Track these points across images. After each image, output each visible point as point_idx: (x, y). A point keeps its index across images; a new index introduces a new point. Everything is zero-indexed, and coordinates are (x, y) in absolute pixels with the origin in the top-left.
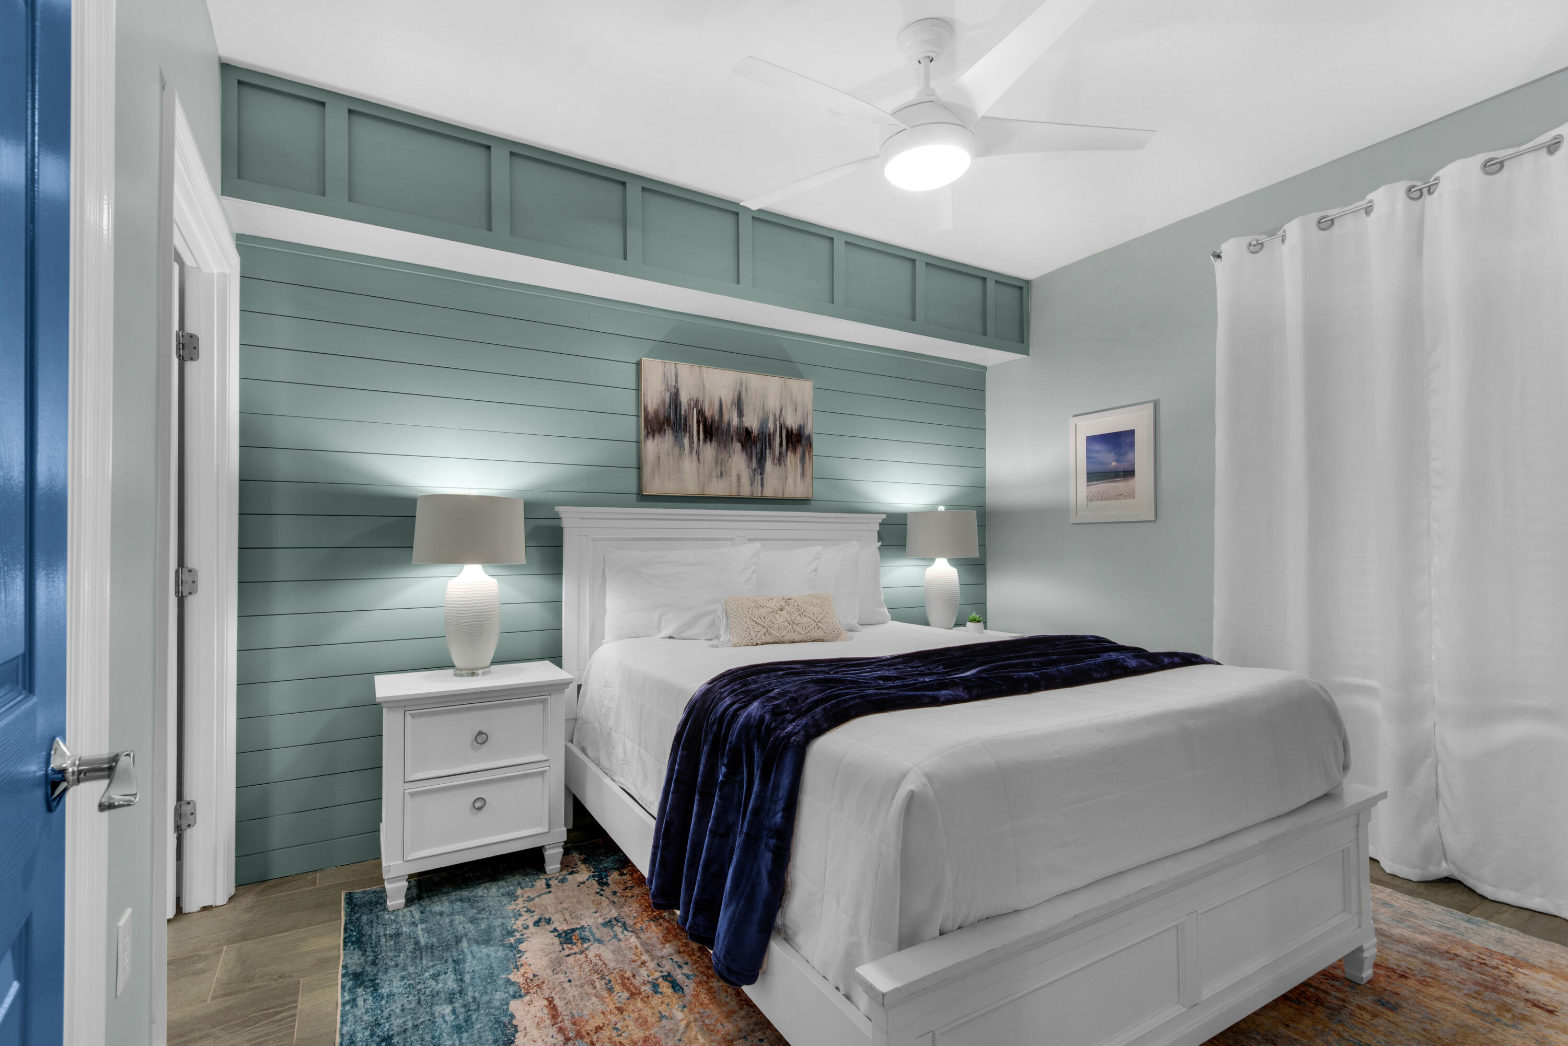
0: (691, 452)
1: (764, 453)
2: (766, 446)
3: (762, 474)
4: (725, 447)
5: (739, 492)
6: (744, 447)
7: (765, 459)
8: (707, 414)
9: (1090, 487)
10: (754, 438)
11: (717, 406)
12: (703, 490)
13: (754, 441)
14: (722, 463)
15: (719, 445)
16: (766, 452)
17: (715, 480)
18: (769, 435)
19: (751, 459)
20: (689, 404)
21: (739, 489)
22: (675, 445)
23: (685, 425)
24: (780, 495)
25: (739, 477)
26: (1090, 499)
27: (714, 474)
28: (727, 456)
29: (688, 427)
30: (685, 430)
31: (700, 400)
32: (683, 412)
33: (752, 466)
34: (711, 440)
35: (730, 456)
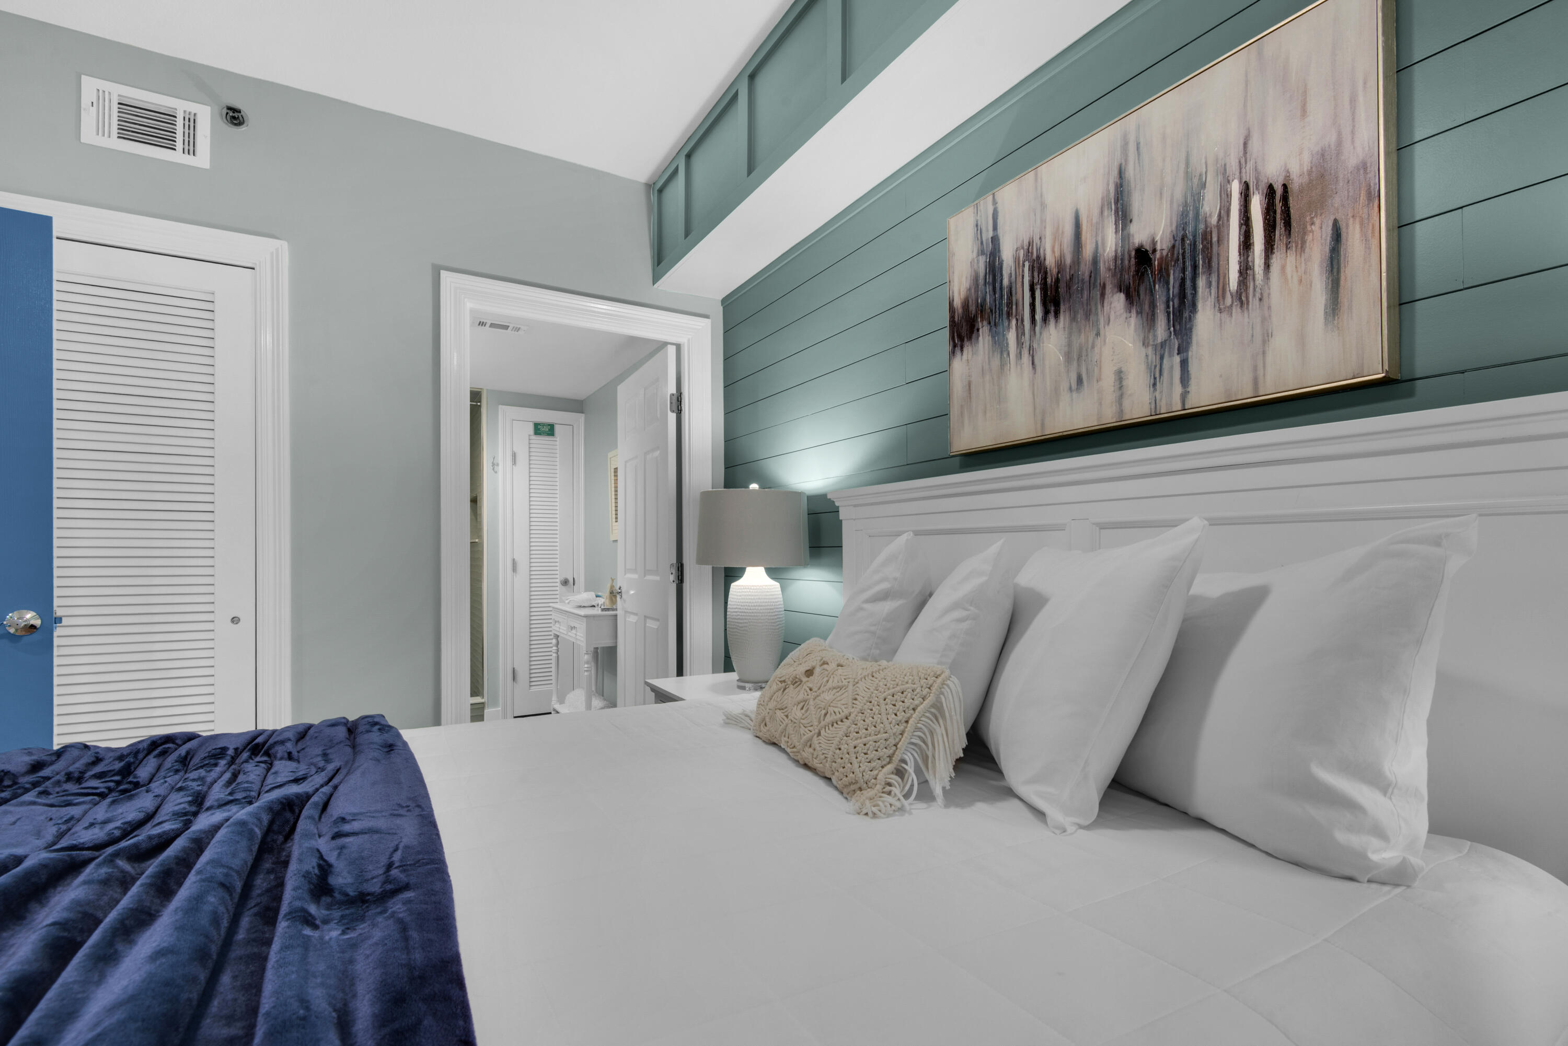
0: (1019, 355)
1: (1189, 291)
2: (1195, 267)
3: (1183, 349)
4: (1087, 316)
5: (1121, 412)
6: (1131, 296)
7: (1194, 305)
8: (1050, 261)
10: (1160, 265)
11: (1069, 234)
12: (1043, 425)
13: (1160, 270)
14: (1079, 359)
15: (1073, 319)
16: (1195, 287)
17: (1065, 397)
18: (1207, 235)
19: (1150, 320)
20: (1016, 259)
21: (1121, 405)
22: (993, 352)
23: (1010, 304)
24: (1244, 393)
25: (1120, 376)
27: (1064, 386)
28: (1092, 335)
29: (1014, 307)
30: (1009, 314)
31: (1036, 240)
32: (1006, 282)
33: (1155, 336)
34: (1057, 314)
35: (1098, 334)
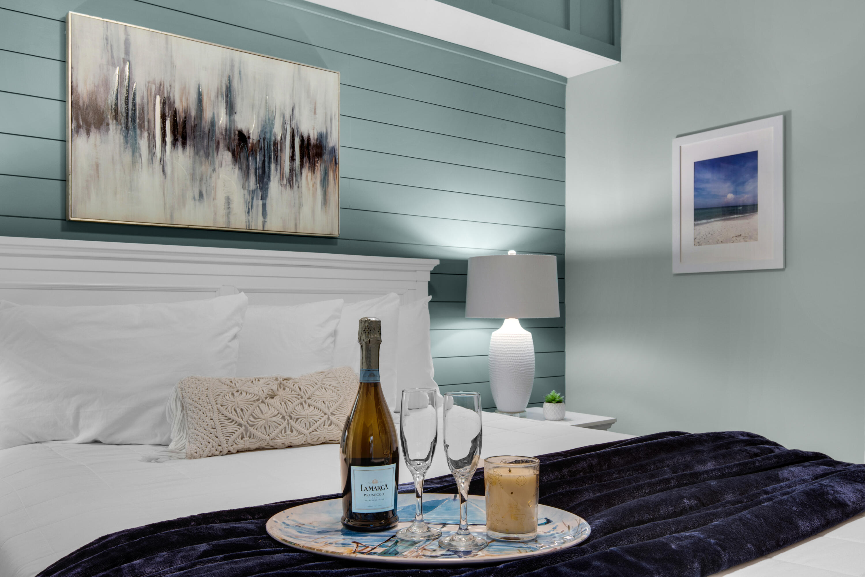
0: (151, 160)
1: (267, 169)
2: (270, 158)
3: (264, 198)
4: (207, 155)
5: (229, 222)
6: (236, 157)
7: (269, 177)
8: (178, 105)
9: (698, 227)
10: (252, 147)
11: (193, 96)
12: (172, 216)
13: (252, 150)
14: (201, 180)
15: (197, 153)
16: (269, 168)
17: (190, 203)
18: (275, 144)
19: (247, 175)
20: (149, 90)
21: (229, 218)
22: (125, 151)
23: (142, 119)
24: (291, 229)
25: (228, 201)
26: (697, 242)
27: (189, 194)
28: (210, 169)
29: (146, 123)
30: (141, 127)
31: (167, 85)
32: (138, 100)
33: (249, 186)
34: (184, 144)
35: (214, 170)
